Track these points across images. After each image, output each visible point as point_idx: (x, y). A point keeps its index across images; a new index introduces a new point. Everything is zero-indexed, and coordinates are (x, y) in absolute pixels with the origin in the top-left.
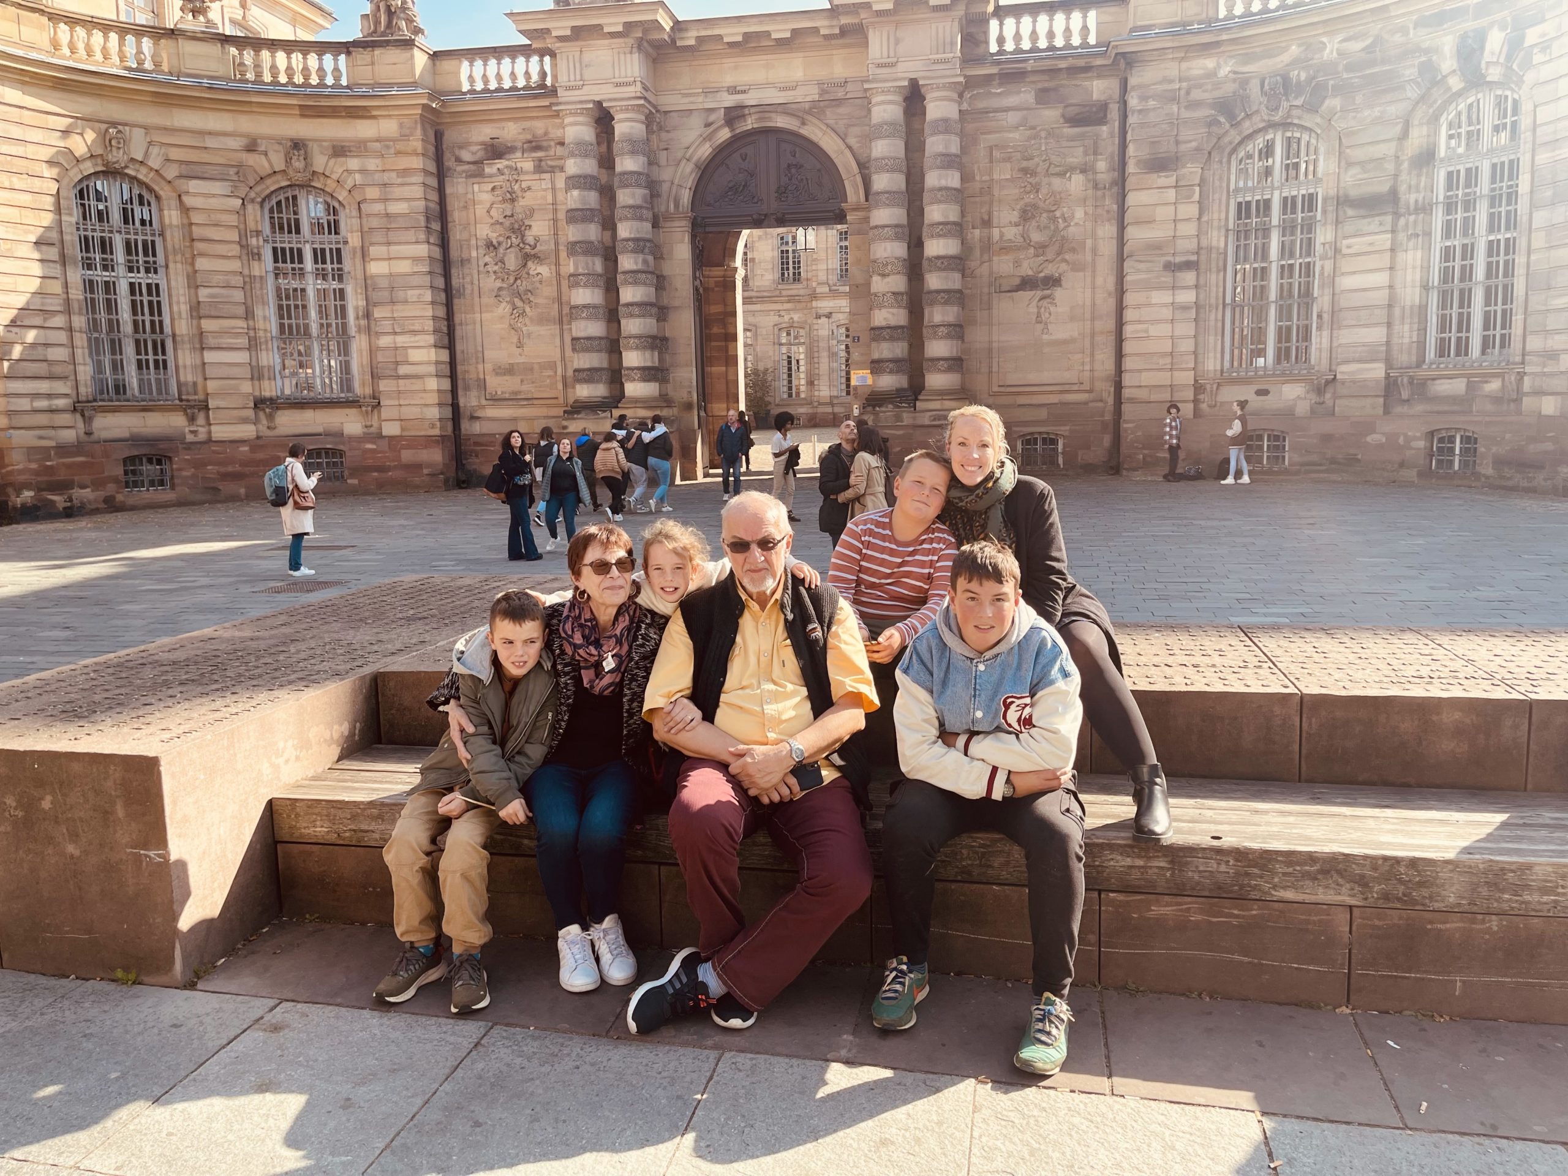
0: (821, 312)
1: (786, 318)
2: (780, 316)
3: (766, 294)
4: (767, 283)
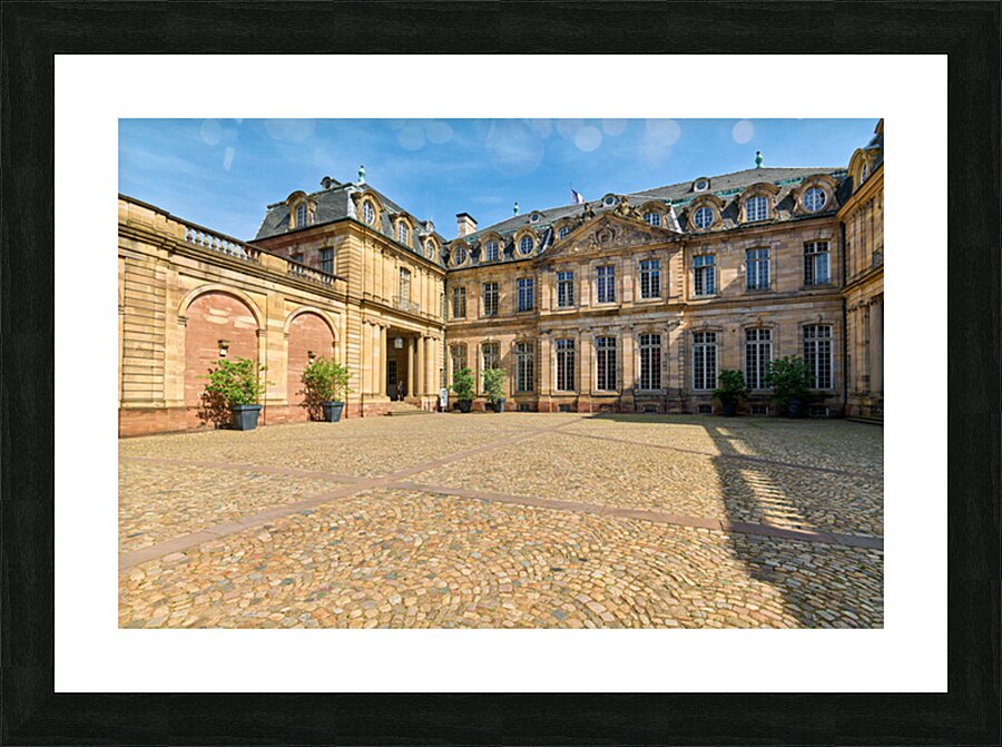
0: (543, 329)
1: (521, 335)
2: (517, 333)
3: (508, 319)
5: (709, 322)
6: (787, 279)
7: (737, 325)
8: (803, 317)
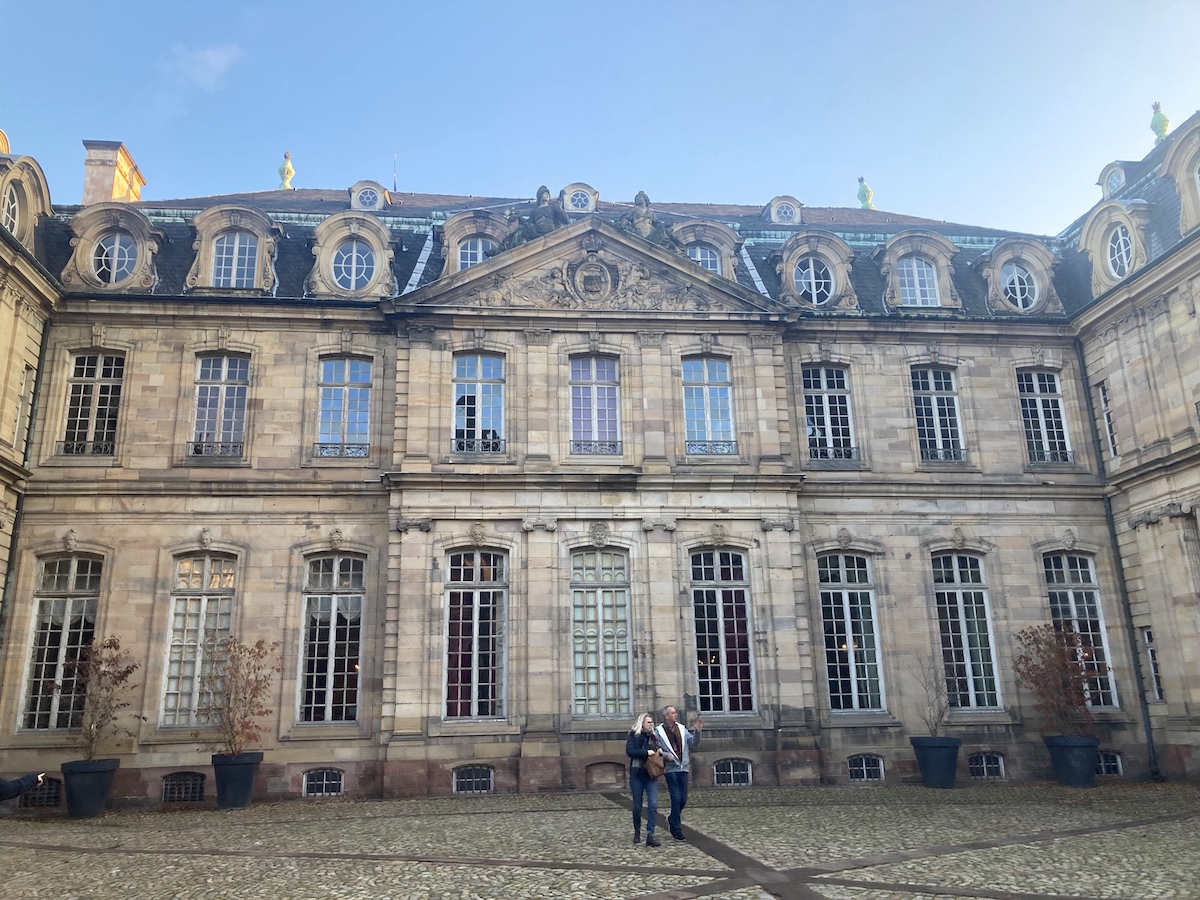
1: (325, 531)
2: (309, 525)
3: (278, 476)
4: (286, 454)
5: (852, 530)
6: (998, 444)
7: (913, 542)
8: (1040, 532)
